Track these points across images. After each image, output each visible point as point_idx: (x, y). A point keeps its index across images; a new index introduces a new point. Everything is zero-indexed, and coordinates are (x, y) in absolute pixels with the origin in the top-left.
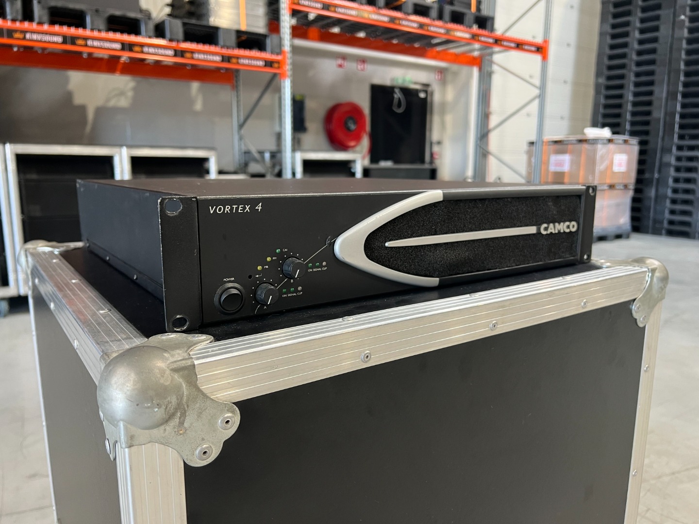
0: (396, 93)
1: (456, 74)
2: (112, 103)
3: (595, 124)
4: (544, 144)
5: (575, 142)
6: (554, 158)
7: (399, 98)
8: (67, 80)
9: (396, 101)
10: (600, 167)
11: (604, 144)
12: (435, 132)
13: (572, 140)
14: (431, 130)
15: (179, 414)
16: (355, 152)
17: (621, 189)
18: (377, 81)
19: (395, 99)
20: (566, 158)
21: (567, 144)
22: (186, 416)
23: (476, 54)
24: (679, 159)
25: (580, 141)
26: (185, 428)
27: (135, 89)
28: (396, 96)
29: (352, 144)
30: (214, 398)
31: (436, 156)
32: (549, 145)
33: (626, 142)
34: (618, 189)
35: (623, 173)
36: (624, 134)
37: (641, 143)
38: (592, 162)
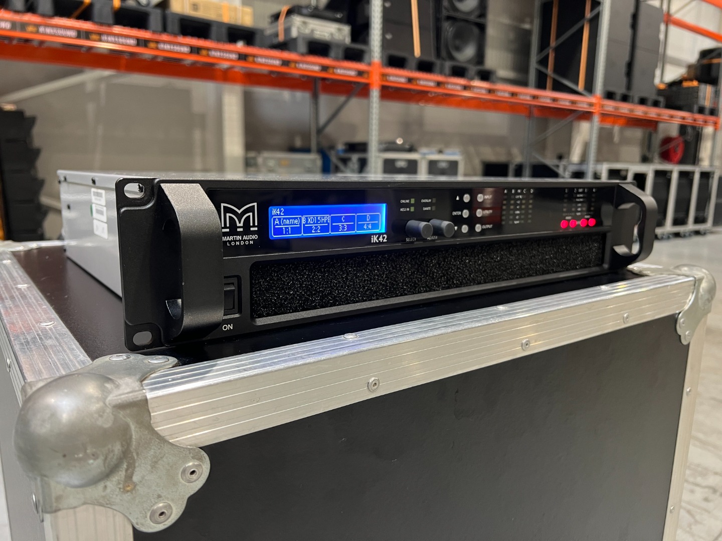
15: (125, 466)
22: (135, 467)
26: (134, 483)
30: (174, 442)
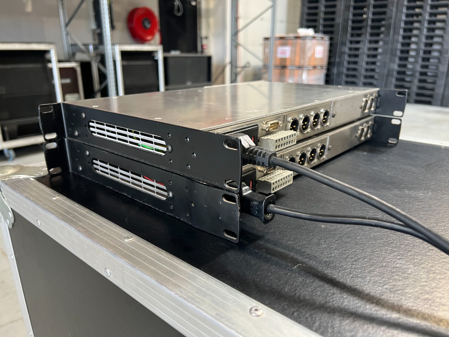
0: (176, 2)
4: (275, 39)
5: (293, 38)
6: (280, 49)
7: (178, 6)
9: (176, 8)
10: (309, 54)
11: (310, 40)
12: (203, 31)
13: (290, 37)
14: (200, 29)
20: (288, 49)
21: (288, 40)
24: (350, 49)
25: (296, 38)
29: (149, 38)
31: (204, 47)
33: (322, 38)
34: (318, 69)
35: (321, 58)
36: (320, 33)
38: (303, 51)
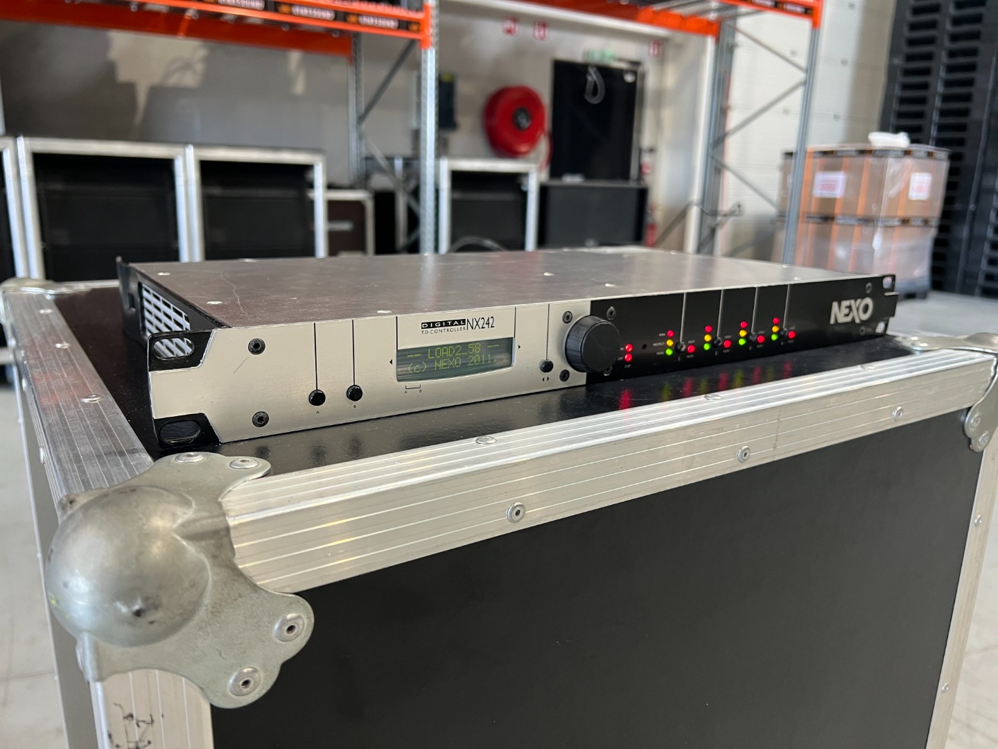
0: (590, 75)
1: (680, 47)
2: (173, 80)
3: (884, 128)
4: (808, 155)
5: (854, 153)
6: (821, 177)
7: (595, 82)
8: (107, 45)
9: (589, 87)
10: (890, 192)
11: (897, 157)
12: (646, 136)
13: (849, 151)
14: (640, 131)
16: (527, 161)
17: (919, 226)
18: (564, 54)
19: (588, 85)
20: (840, 178)
21: (842, 157)
23: (712, 16)
25: (862, 152)
27: (207, 60)
28: (589, 78)
29: (523, 148)
31: (646, 170)
32: (815, 157)
33: (930, 155)
34: (914, 226)
35: (923, 201)
36: (928, 143)
37: (953, 158)
38: (878, 183)
